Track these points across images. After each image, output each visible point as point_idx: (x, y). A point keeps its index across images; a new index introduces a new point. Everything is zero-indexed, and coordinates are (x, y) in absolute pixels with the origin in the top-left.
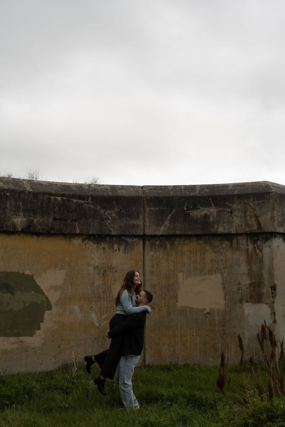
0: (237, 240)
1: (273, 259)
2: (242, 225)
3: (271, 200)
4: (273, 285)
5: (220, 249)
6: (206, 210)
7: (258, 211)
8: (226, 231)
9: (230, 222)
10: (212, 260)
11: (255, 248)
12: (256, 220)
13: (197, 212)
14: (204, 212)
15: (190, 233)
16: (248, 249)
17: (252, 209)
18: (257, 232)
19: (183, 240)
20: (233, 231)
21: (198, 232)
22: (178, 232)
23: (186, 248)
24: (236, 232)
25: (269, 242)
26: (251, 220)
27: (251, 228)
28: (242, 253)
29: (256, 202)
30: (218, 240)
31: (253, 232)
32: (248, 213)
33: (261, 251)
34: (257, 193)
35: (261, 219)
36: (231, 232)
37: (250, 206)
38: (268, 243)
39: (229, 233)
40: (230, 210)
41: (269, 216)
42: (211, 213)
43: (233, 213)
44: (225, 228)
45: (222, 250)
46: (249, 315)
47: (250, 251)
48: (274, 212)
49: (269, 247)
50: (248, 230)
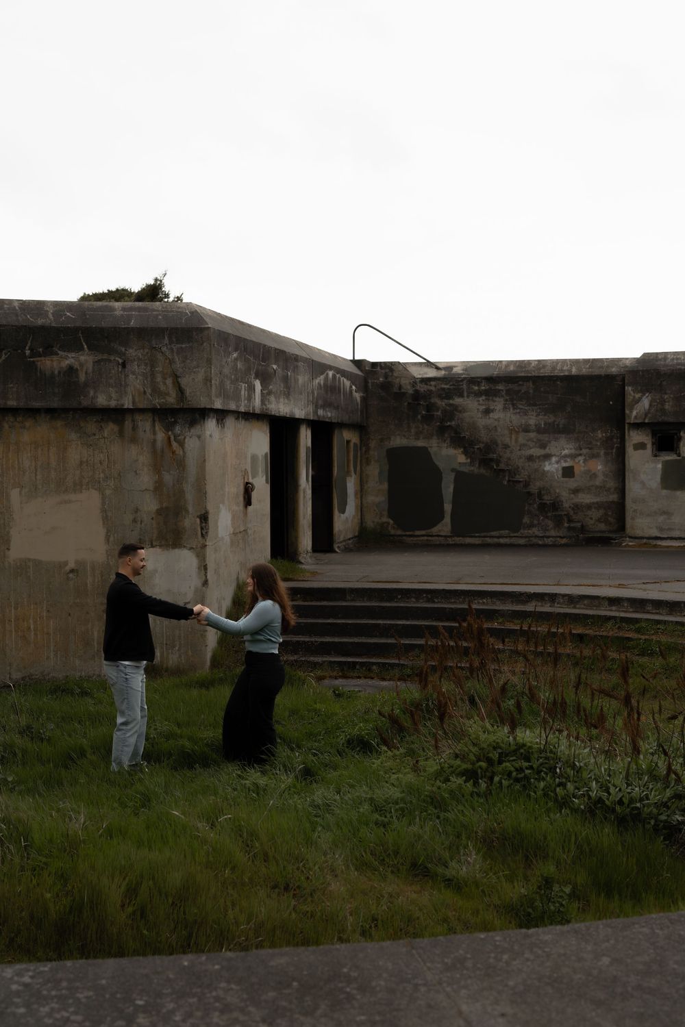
0: (133, 421)
1: (204, 461)
2: (145, 393)
3: (205, 344)
4: (203, 512)
5: (98, 439)
6: (72, 357)
7: (178, 365)
8: (113, 404)
9: (121, 385)
10: (81, 463)
11: (169, 438)
12: (174, 383)
13: (52, 360)
14: (67, 362)
15: (36, 404)
16: (155, 441)
17: (168, 361)
18: (175, 406)
19: (20, 419)
20: (128, 404)
21: (55, 403)
22: (12, 403)
23: (26, 437)
24: (133, 406)
25: (198, 427)
26: (165, 384)
27: (164, 398)
28: (142, 449)
29: (175, 347)
30: (95, 420)
31: (168, 406)
32: (159, 369)
33: (182, 444)
34: (177, 329)
35: (183, 382)
36: (123, 405)
37: (162, 353)
38: (195, 431)
39: (118, 407)
40: (123, 359)
41: (200, 376)
42: (81, 365)
43: (128, 366)
44: (111, 398)
45: (102, 441)
46: (156, 571)
47: (159, 444)
48: (211, 368)
49: (197, 438)
50: (157, 402)
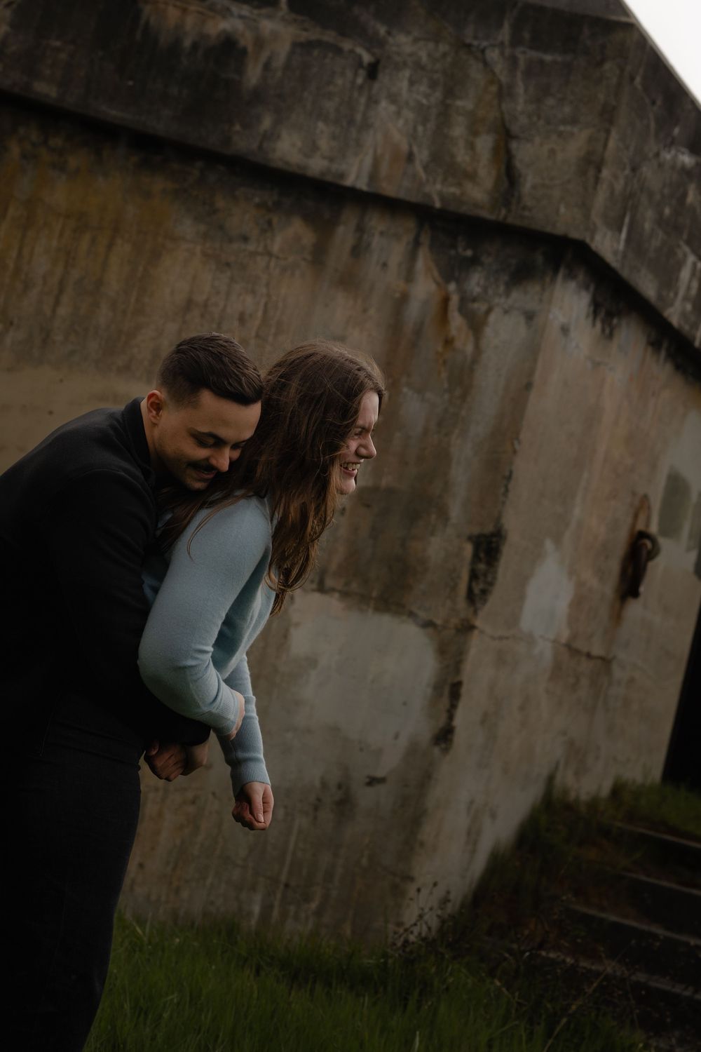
0: (360, 229)
1: (529, 386)
2: (410, 157)
3: (607, 66)
4: (489, 529)
5: (253, 254)
6: (241, 17)
7: (520, 104)
8: (316, 166)
9: (351, 122)
10: (189, 304)
11: (446, 300)
12: (496, 150)
13: (184, 10)
14: (224, 25)
15: (113, 112)
16: (404, 298)
17: (494, 89)
18: (486, 214)
19: (57, 142)
20: (356, 174)
21: (162, 123)
22: (46, 89)
23: (60, 194)
24: (369, 185)
25: (534, 288)
26: (471, 146)
27: (460, 185)
28: (365, 311)
29: (525, 55)
30: (257, 200)
31: (464, 209)
32: (465, 104)
33: (476, 325)
34: (541, 9)
35: (524, 153)
36: (342, 176)
37: (486, 63)
38: (523, 297)
39: (329, 178)
40: (373, 54)
41: (575, 146)
42: (260, 43)
43: (384, 78)
44: (314, 148)
45: (261, 261)
46: (312, 662)
47: (413, 311)
48: (608, 132)
49: (522, 320)
50: (437, 191)
